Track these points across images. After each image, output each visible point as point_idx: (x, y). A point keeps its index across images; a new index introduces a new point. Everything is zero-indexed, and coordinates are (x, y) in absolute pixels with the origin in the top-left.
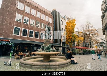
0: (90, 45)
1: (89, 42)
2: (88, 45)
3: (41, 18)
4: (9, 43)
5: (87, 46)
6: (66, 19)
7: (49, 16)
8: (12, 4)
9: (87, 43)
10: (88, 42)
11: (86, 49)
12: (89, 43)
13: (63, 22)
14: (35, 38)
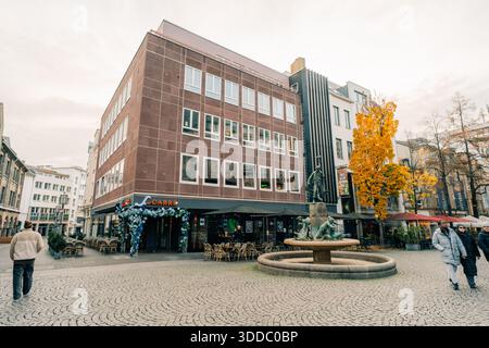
0: (474, 202)
1: (467, 188)
2: (461, 206)
3: (260, 111)
4: (176, 209)
5: (459, 209)
6: (353, 96)
7: (285, 95)
8: (167, 79)
9: (456, 193)
10: (462, 191)
11: (451, 223)
12: (470, 196)
13: (341, 110)
14: (244, 187)
